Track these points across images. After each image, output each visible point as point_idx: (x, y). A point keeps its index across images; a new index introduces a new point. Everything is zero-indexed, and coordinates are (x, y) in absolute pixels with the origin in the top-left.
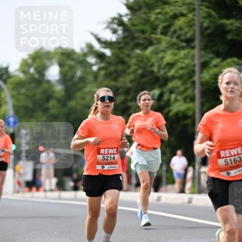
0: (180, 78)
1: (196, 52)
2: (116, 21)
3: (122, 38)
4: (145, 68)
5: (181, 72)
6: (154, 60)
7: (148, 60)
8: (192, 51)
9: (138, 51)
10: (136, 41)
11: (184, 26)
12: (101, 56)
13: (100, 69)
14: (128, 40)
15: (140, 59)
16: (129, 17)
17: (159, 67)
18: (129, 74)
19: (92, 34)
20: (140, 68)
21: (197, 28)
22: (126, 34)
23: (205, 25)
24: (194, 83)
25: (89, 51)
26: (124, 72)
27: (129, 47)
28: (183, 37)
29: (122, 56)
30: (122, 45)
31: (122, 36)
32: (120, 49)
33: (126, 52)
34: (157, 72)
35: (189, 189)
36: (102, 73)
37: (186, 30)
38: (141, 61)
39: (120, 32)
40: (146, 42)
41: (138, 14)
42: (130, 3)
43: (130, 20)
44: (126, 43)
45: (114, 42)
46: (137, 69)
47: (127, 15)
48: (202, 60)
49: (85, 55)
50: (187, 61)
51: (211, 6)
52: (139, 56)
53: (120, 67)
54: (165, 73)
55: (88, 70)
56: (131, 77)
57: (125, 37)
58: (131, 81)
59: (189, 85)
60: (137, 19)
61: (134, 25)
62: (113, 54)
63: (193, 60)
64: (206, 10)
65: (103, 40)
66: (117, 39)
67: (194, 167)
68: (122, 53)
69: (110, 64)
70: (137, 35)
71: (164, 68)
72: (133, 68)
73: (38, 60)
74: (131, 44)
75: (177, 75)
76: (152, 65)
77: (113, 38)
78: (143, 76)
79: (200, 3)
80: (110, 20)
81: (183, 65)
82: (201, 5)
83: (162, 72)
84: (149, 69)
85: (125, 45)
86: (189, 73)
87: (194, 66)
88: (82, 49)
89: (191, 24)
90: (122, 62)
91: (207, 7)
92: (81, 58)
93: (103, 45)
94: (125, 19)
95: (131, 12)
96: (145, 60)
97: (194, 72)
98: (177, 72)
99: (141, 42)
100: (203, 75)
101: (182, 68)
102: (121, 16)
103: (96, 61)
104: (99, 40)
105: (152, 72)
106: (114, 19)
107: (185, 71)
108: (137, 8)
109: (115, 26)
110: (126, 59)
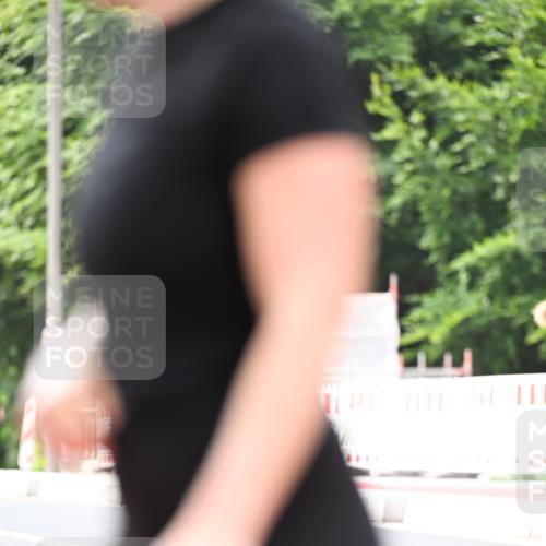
11: (17, 20)
24: (42, 173)
28: (14, 53)
37: (22, 31)
50: (25, 117)
59: (30, 183)
81: (16, 127)
86: (30, 148)
87: (44, 128)
89: (35, 15)
97: (43, 143)
100: (67, 154)
101: (13, 134)
107: (21, 142)
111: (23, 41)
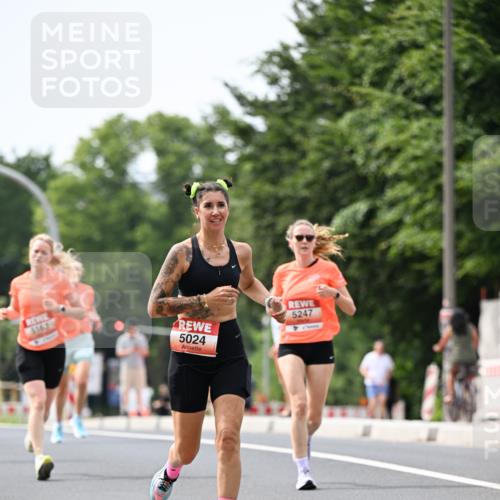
0: (412, 178)
1: (444, 123)
2: (276, 59)
3: (289, 95)
4: (337, 157)
5: (413, 166)
6: (356, 138)
7: (344, 139)
8: (436, 122)
9: (322, 122)
10: (318, 101)
11: (419, 68)
12: (244, 132)
13: (243, 159)
14: (301, 99)
15: (326, 138)
16: (303, 50)
17: (368, 156)
18: (304, 169)
19: (227, 85)
20: (327, 156)
21: (446, 73)
22: (298, 86)
23: (465, 66)
24: (439, 189)
25: (220, 122)
26: (293, 164)
27: (304, 114)
28: (417, 93)
29: (289, 131)
30: (289, 109)
31: (289, 90)
32: (285, 116)
33: (298, 123)
34: (364, 165)
35: (430, 412)
36: (248, 167)
37: (423, 76)
38: (330, 143)
39: (285, 81)
40: (340, 102)
41: (322, 43)
42: (306, 22)
43: (304, 56)
44: (298, 106)
45: (273, 103)
46: (321, 160)
47: (300, 45)
48: (458, 140)
49: (212, 130)
50: (426, 145)
51: (476, 26)
52: (324, 131)
53: (286, 156)
54: (379, 168)
55: (217, 161)
56: (309, 175)
57: (294, 93)
58: (309, 185)
59: (430, 195)
60: (319, 54)
61: (313, 67)
62: (270, 128)
63: (438, 140)
64: (467, 35)
65: (250, 98)
66: (279, 96)
67: (440, 366)
68: (290, 125)
69: (264, 148)
70: (319, 87)
71: (378, 156)
72: (313, 156)
73: (113, 142)
74: (309, 107)
75: (404, 172)
76: (352, 152)
77: (270, 94)
78: (332, 173)
79: (453, 21)
80: (264, 57)
81: (418, 152)
82: (457, 25)
83: (373, 166)
84: (346, 159)
85: (296, 109)
86: (430, 169)
87: (441, 153)
88: (205, 118)
89: (433, 64)
90: (290, 145)
91: (468, 29)
92: (203, 137)
93: (248, 109)
94: (296, 55)
95: (307, 40)
96: (337, 141)
97: (440, 165)
98: (404, 166)
99: (329, 102)
100: (459, 174)
101: (415, 158)
102: (286, 48)
103: (235, 143)
104: (241, 99)
105: (352, 165)
106: (272, 54)
107: (422, 164)
108: (320, 31)
109: (275, 69)
110: (298, 138)
111: (424, 84)
